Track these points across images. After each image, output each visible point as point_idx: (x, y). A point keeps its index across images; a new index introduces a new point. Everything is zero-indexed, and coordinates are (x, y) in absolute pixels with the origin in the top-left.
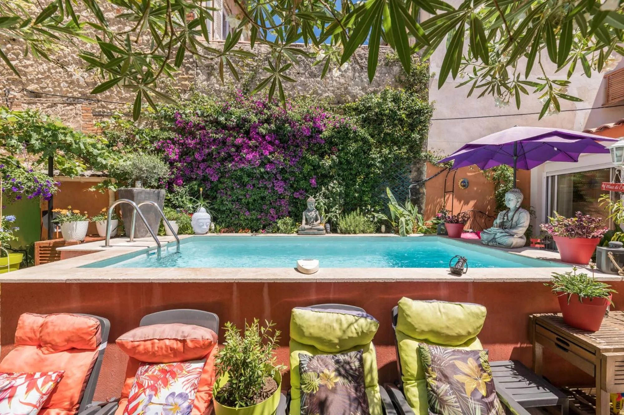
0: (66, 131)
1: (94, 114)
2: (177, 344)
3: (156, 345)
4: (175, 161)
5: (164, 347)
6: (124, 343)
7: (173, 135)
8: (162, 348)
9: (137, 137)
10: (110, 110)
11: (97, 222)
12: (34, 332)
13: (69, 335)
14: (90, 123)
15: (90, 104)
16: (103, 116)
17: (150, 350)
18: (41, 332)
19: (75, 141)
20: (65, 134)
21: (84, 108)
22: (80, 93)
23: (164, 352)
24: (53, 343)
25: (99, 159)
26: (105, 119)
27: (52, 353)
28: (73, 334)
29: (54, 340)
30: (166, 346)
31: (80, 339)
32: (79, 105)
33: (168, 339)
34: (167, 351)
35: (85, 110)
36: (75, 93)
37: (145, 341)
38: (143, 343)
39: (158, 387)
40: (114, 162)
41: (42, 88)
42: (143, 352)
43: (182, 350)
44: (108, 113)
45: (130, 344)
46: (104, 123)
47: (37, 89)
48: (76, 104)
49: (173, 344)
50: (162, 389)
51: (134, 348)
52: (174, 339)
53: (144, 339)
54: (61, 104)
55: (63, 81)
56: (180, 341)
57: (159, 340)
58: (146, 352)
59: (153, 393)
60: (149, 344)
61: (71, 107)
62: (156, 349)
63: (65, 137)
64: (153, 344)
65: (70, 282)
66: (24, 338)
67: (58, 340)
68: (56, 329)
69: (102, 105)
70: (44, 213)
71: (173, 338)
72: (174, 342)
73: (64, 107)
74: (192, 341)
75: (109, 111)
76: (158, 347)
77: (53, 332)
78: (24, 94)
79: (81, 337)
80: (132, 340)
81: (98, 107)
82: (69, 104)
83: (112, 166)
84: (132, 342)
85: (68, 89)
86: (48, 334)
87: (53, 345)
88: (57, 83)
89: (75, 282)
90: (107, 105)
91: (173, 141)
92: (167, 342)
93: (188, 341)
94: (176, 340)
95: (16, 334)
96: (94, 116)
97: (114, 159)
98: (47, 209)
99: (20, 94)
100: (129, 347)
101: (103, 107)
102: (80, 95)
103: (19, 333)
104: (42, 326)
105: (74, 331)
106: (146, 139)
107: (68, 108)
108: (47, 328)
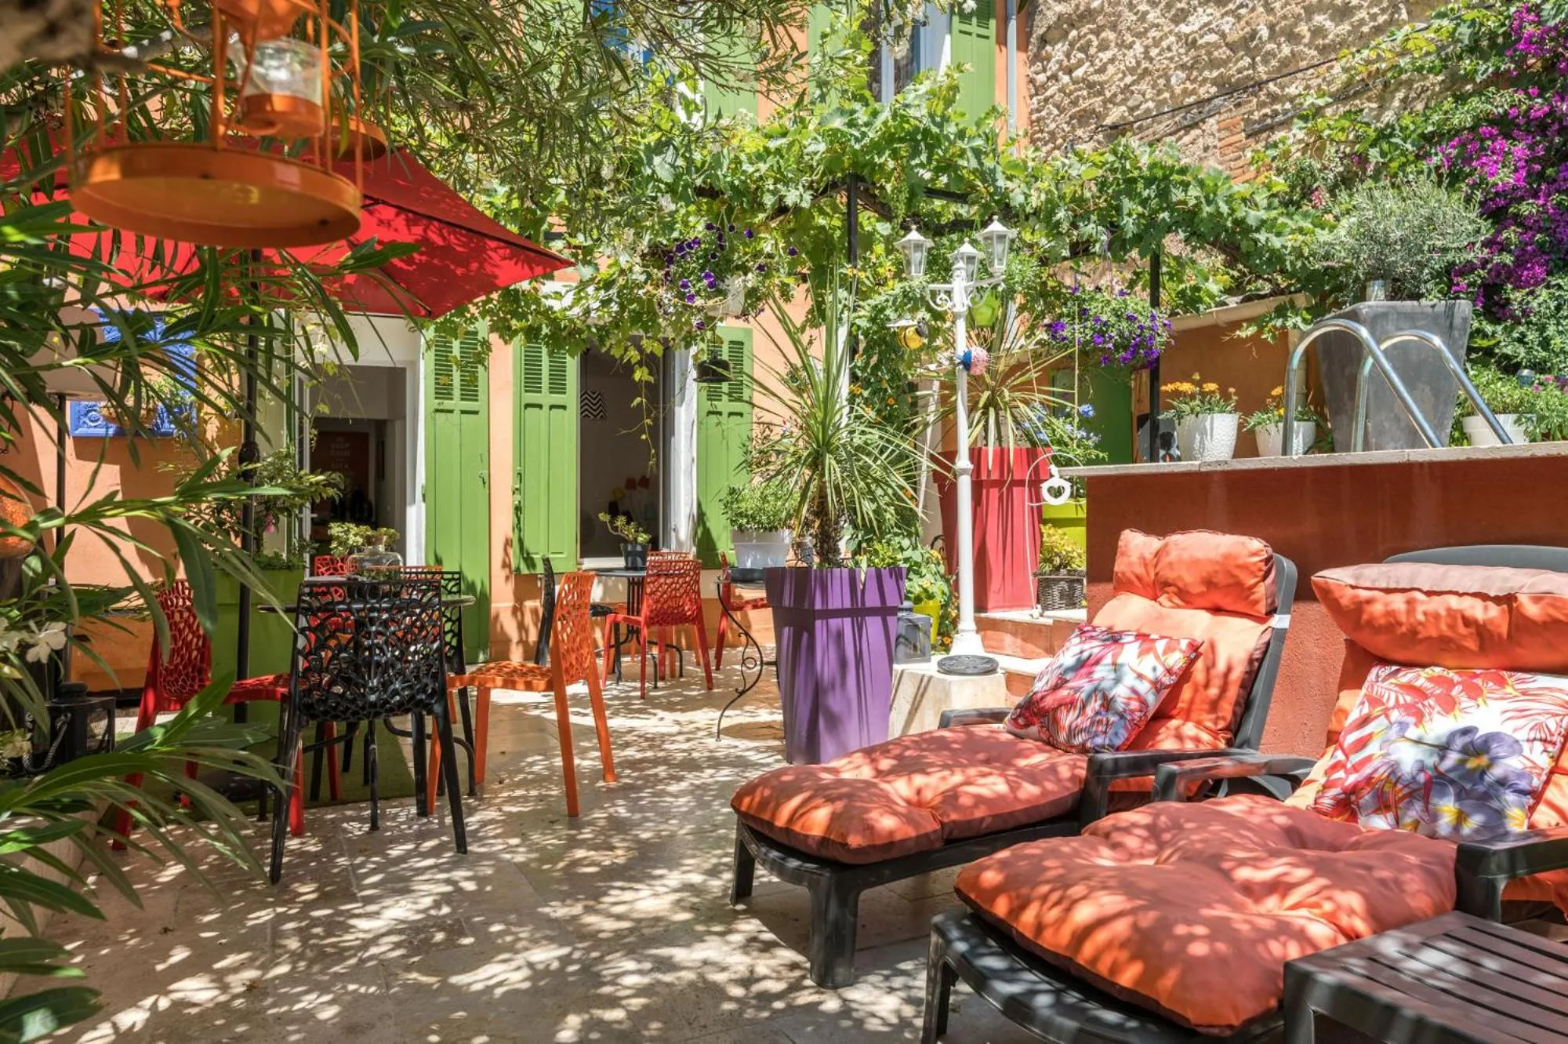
0: (1187, 178)
1: (1249, 130)
2: (1486, 608)
3: (1420, 609)
4: (1513, 196)
5: (1443, 613)
6: (1333, 588)
7: (1502, 101)
8: (1437, 616)
9: (1374, 153)
10: (1292, 100)
11: (1258, 428)
12: (1146, 565)
13: (1210, 569)
14: (1240, 163)
15: (1238, 105)
16: (1271, 128)
17: (1403, 618)
18: (1156, 566)
19: (1207, 198)
20: (1186, 185)
21: (1222, 125)
22: (1214, 82)
23: (1444, 627)
24: (1180, 584)
25: (1262, 237)
26: (1278, 135)
27: (1178, 607)
28: (1217, 568)
29: (1180, 578)
30: (1449, 610)
31: (1231, 581)
32: (1211, 121)
33: (1456, 593)
34: (1452, 627)
35: (1227, 129)
36: (1202, 91)
37: (1388, 591)
38: (1381, 594)
39: (1426, 711)
40: (1301, 238)
41: (1132, 110)
42: (1382, 621)
43: (1504, 629)
44: (1285, 112)
45: (1350, 592)
46: (1275, 145)
47: (1123, 117)
48: (1203, 121)
49: (1473, 607)
50: (1436, 716)
51: (1360, 606)
52: (1475, 595)
53: (1384, 585)
54: (1171, 134)
55: (1176, 69)
56: (1497, 600)
57: (1429, 593)
58: (1391, 624)
59: (1412, 720)
60: (1398, 602)
61: (1195, 132)
62: (1420, 617)
63: (1186, 191)
64: (1410, 603)
65: (1209, 468)
66: (1129, 574)
67: (1190, 579)
68: (1186, 556)
69: (1269, 94)
70: (1142, 420)
71: (1472, 591)
72: (1478, 603)
73: (1178, 140)
74: (1537, 599)
75: (1288, 106)
76: (1425, 614)
77: (1180, 561)
78: (1099, 142)
79: (1234, 576)
80: (1353, 583)
81: (1261, 105)
82: (1188, 128)
83: (1298, 253)
84: (1353, 587)
85: (1188, 85)
86: (1170, 564)
87: (1180, 590)
88: (1162, 81)
89: (1219, 468)
90: (1282, 88)
91: (1505, 125)
92: (1454, 602)
93: (1523, 599)
94: (1483, 597)
95: (1116, 569)
96: (1248, 136)
97: (1301, 231)
98: (1147, 410)
99: (1092, 144)
100: (1344, 602)
101: (1274, 98)
102: (1214, 90)
103: (1119, 566)
104: (1157, 554)
105: (1218, 558)
106: (1404, 153)
107: (1187, 139)
108: (1168, 554)
